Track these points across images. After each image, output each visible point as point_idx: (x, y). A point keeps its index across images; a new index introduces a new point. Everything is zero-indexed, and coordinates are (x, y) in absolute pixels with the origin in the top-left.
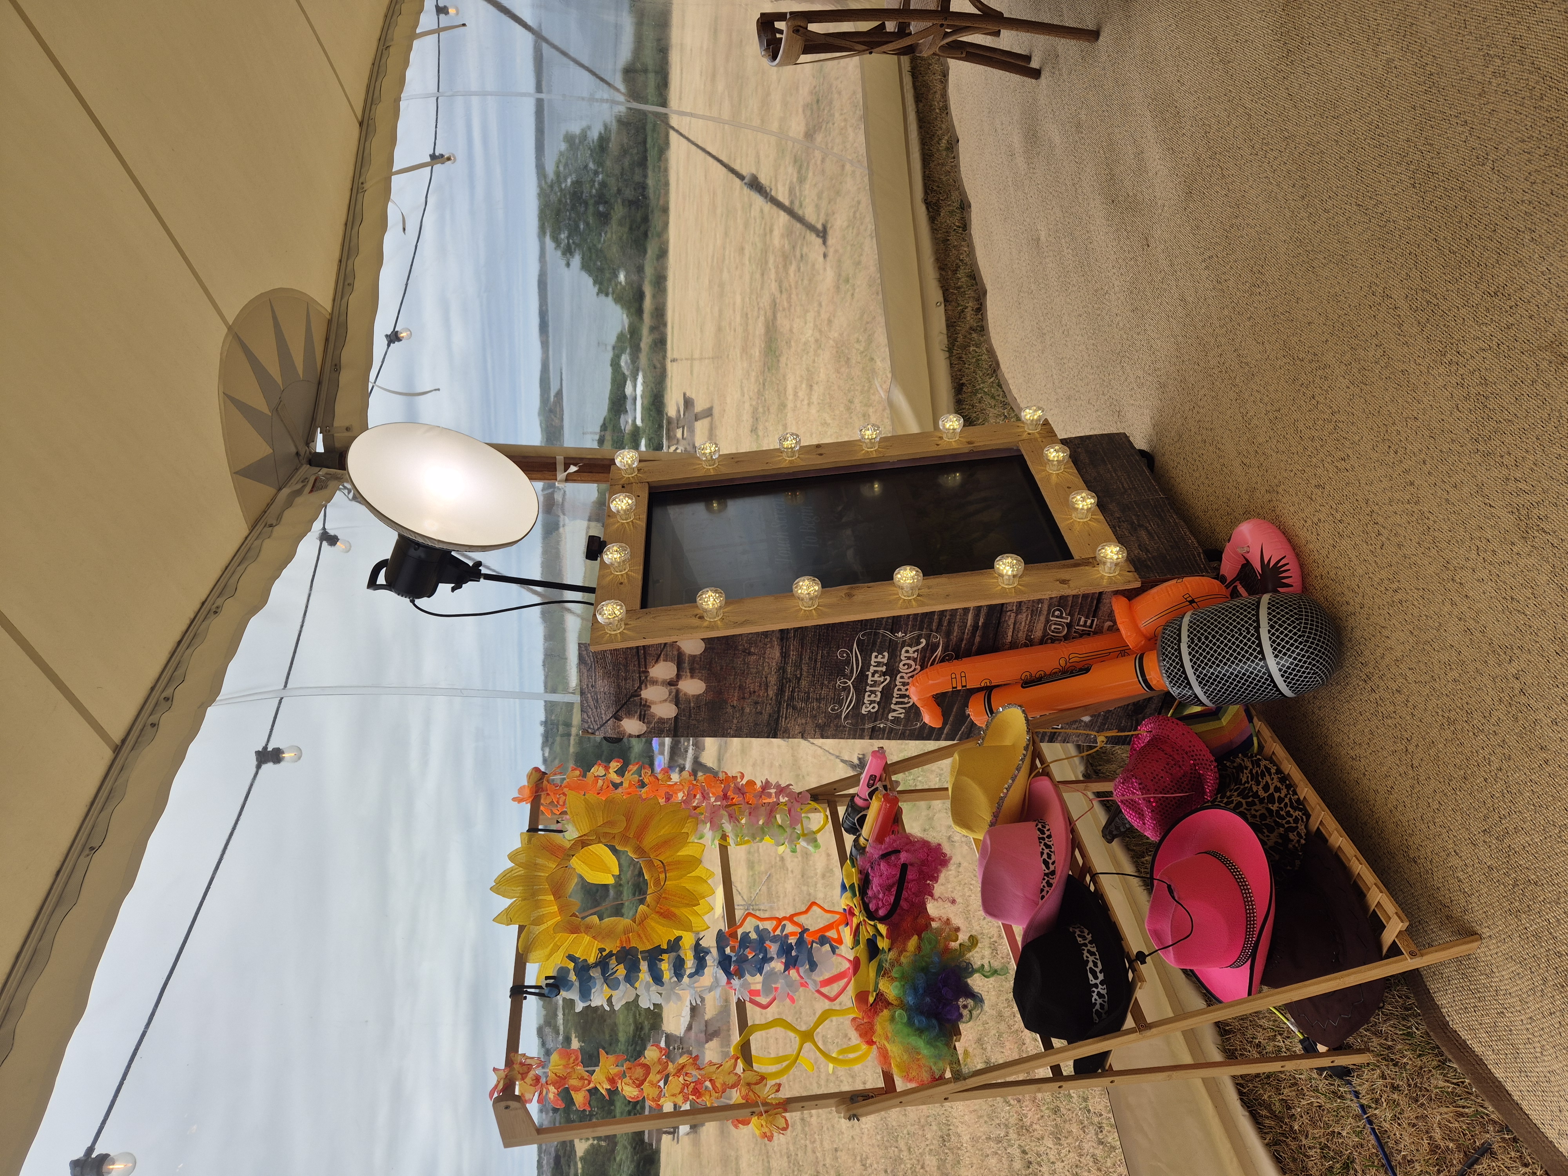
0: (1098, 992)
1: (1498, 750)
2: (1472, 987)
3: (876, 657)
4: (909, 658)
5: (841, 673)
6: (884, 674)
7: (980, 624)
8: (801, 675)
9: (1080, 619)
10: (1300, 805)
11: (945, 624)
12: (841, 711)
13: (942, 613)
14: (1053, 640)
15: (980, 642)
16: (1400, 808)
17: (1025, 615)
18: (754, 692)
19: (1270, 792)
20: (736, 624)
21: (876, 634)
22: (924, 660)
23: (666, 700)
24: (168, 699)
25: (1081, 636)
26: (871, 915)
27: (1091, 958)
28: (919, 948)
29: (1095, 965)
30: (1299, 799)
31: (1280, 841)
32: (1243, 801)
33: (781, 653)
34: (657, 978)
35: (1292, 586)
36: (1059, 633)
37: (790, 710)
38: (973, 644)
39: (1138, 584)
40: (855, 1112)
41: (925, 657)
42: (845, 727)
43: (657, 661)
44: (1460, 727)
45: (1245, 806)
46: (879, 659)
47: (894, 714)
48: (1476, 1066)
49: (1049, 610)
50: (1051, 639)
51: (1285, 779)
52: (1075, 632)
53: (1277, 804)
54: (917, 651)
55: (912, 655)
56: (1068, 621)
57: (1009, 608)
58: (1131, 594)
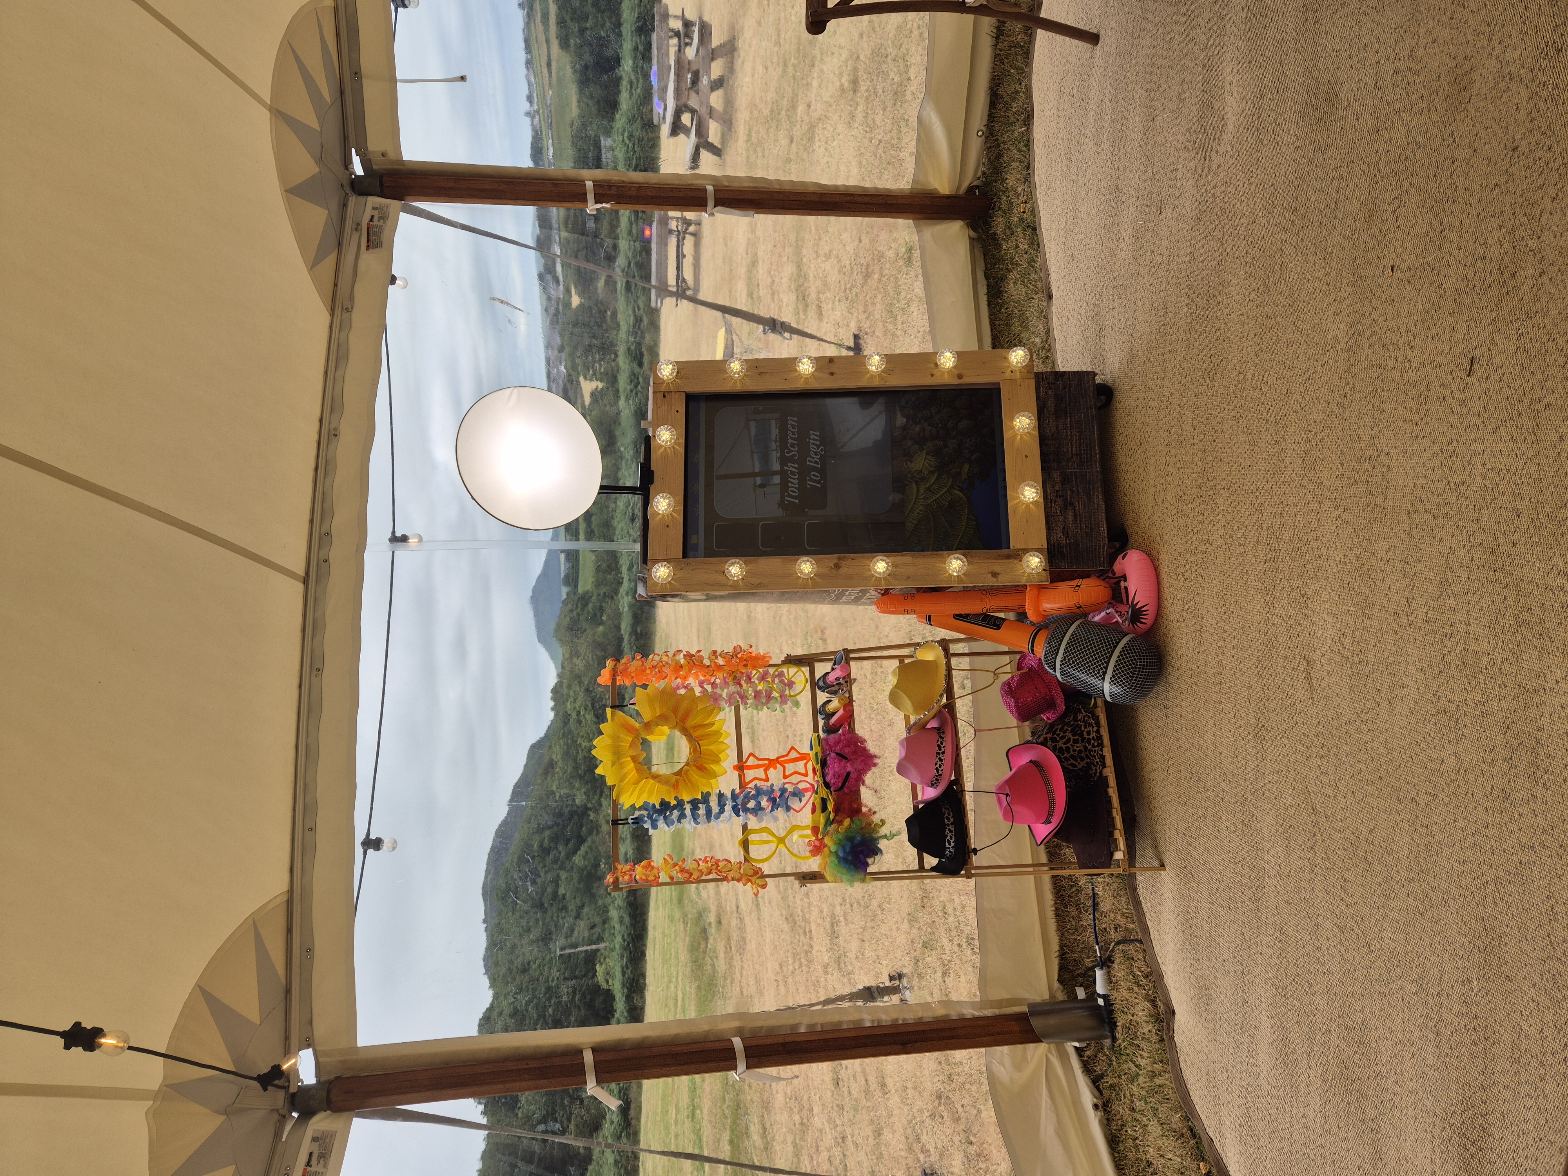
0: (950, 850)
24: (328, 534)
26: (827, 785)
27: (950, 834)
28: (850, 827)
29: (951, 838)
30: (1102, 754)
32: (1072, 738)
34: (695, 817)
39: (1046, 578)
40: (805, 883)
51: (1100, 738)
58: (1040, 588)
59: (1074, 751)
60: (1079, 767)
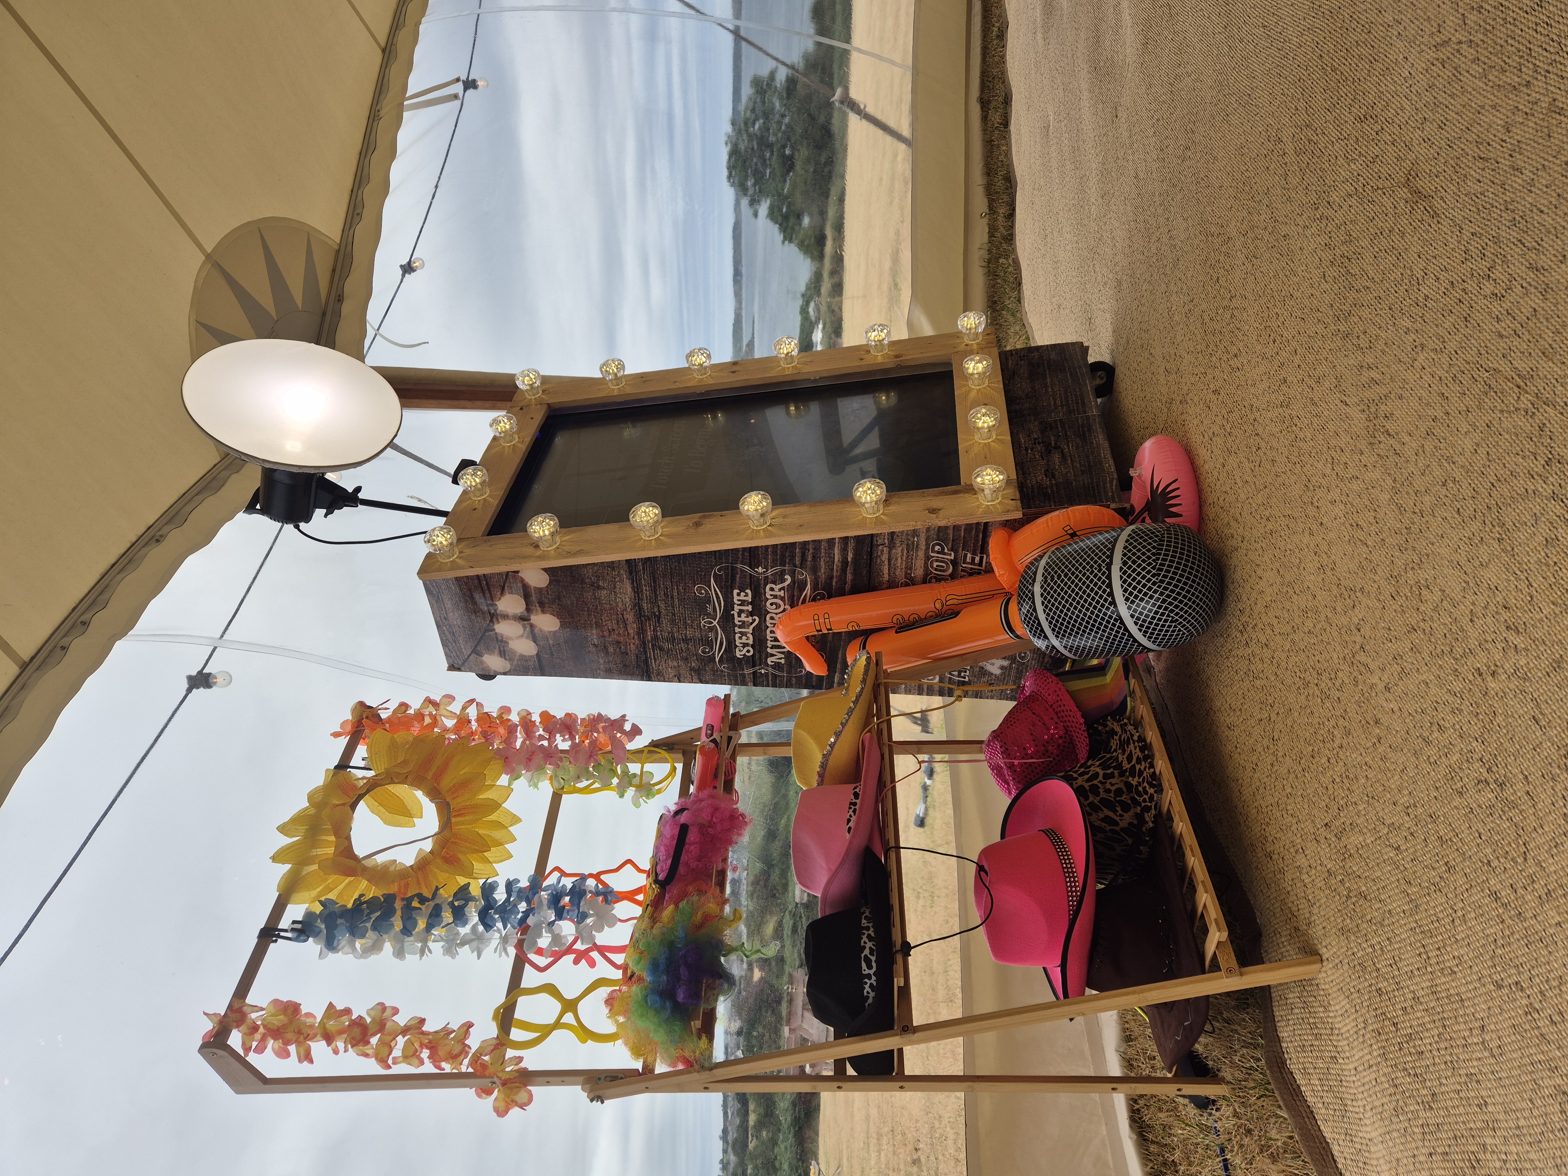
0: (871, 984)
1: (1341, 722)
2: (1311, 1020)
3: (739, 594)
4: (775, 597)
5: (703, 611)
6: (751, 614)
7: (849, 559)
8: (660, 613)
9: (966, 556)
10: (1156, 781)
11: (810, 559)
12: (714, 654)
13: (805, 544)
14: (939, 579)
15: (852, 580)
16: (1261, 790)
17: (899, 549)
18: (613, 630)
19: (1133, 763)
20: (570, 554)
21: (734, 569)
22: (793, 599)
23: (522, 636)
24: (85, 623)
25: (971, 575)
27: (868, 944)
29: (871, 952)
30: (1154, 773)
31: (1135, 822)
32: (1101, 772)
33: (633, 588)
34: (408, 928)
35: (1181, 516)
36: (944, 571)
37: (657, 651)
38: (845, 583)
39: (1018, 515)
40: (600, 1093)
41: (793, 596)
42: (722, 671)
43: (502, 593)
44: (1311, 692)
45: (1100, 778)
46: (741, 597)
47: (773, 659)
48: (1306, 1120)
49: (927, 545)
50: (935, 578)
51: (1146, 747)
52: (962, 571)
53: (1136, 779)
54: (783, 588)
55: (778, 593)
56: (952, 557)
57: (880, 542)
58: (1013, 526)
59: (1108, 791)
60: (1123, 824)
